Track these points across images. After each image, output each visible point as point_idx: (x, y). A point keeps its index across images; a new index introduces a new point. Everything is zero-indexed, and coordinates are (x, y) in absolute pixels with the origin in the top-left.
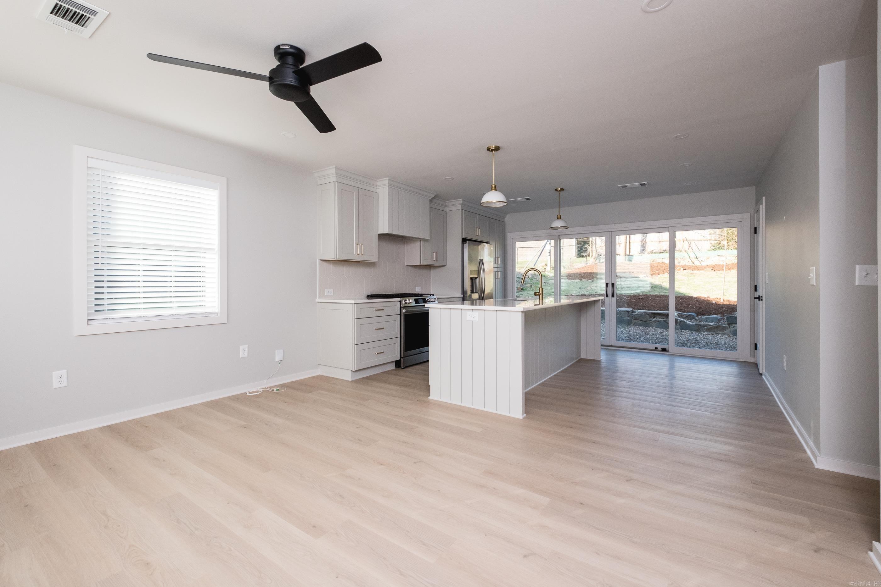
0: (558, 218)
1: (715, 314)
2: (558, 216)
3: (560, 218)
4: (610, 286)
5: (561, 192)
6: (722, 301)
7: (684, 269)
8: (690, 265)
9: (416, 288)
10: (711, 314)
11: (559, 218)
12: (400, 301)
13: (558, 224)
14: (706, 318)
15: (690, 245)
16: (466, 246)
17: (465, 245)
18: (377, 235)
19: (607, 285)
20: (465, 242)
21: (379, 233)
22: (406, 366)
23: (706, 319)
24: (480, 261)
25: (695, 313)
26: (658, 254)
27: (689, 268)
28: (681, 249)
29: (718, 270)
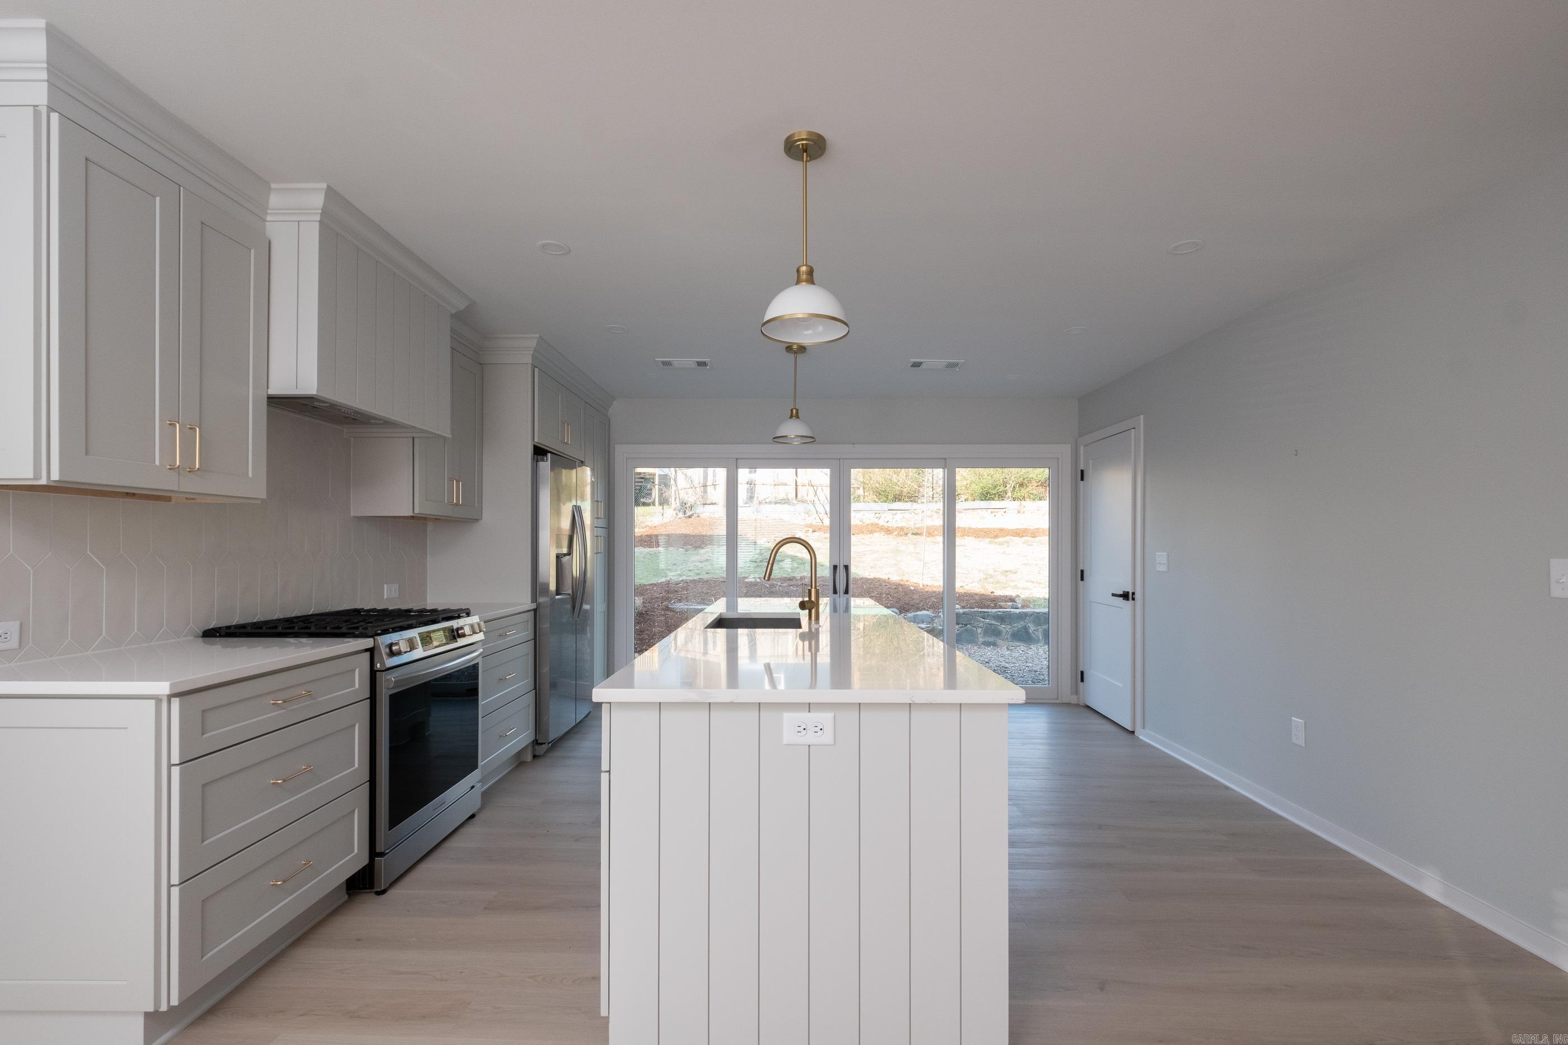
0: (791, 417)
1: (924, 609)
2: (792, 410)
3: (797, 417)
4: (841, 571)
5: (800, 356)
6: (921, 586)
7: (814, 531)
8: (818, 524)
9: (385, 585)
10: (918, 609)
11: (795, 415)
12: (371, 651)
13: (793, 429)
14: (915, 616)
15: (816, 492)
16: (545, 466)
17: (541, 464)
18: (266, 399)
19: (835, 567)
20: (539, 457)
21: (273, 391)
22: (390, 883)
23: (914, 618)
24: (576, 508)
25: (897, 608)
26: (773, 506)
27: (819, 529)
28: (805, 498)
29: (858, 534)
